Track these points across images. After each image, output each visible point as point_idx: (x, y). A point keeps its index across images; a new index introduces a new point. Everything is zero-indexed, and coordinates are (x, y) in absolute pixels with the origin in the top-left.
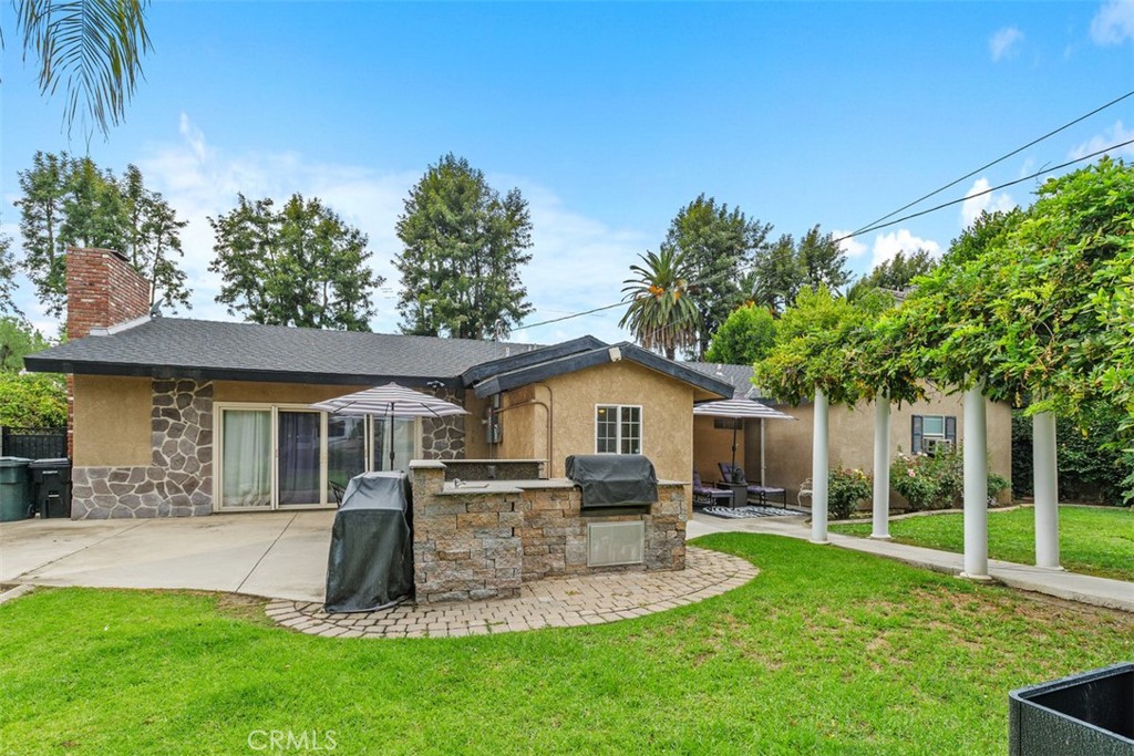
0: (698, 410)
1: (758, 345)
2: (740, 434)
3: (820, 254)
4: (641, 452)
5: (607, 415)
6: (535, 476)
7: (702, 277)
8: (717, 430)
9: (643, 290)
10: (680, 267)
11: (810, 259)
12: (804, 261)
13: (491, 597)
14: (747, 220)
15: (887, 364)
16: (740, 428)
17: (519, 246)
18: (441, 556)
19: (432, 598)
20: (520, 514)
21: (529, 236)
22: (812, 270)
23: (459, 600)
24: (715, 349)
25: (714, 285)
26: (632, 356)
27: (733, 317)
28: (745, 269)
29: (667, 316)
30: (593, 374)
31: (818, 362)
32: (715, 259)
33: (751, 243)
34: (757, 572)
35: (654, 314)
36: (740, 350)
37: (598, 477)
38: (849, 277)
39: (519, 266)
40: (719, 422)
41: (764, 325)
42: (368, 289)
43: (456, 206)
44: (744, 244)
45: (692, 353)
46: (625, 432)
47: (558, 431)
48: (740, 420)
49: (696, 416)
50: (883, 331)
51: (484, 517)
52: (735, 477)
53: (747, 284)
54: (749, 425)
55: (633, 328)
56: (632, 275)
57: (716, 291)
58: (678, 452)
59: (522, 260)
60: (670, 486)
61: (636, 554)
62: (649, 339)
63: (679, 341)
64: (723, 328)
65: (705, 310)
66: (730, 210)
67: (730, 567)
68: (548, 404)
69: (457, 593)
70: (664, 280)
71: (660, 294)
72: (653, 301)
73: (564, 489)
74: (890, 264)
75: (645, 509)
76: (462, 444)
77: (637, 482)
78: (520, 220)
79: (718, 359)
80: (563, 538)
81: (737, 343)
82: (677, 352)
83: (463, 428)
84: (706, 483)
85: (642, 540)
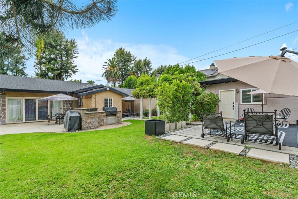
0: (122, 99)
1: (134, 84)
2: (130, 103)
3: (147, 63)
4: (113, 106)
5: (106, 100)
6: (97, 111)
7: (122, 66)
8: (126, 102)
9: (108, 68)
10: (117, 63)
11: (145, 64)
12: (144, 65)
13: (94, 128)
14: (132, 54)
15: (148, 94)
16: (130, 102)
17: (74, 53)
18: (86, 122)
19: (85, 129)
20: (98, 116)
21: (77, 51)
22: (145, 67)
23: (89, 129)
24: (125, 84)
25: (125, 68)
26: (111, 89)
27: (129, 78)
28: (132, 65)
29: (114, 75)
30: (103, 92)
31: (141, 92)
32: (125, 63)
33: (133, 60)
34: (132, 123)
35: (111, 74)
36: (130, 85)
37: (109, 110)
38: (152, 69)
39: (74, 59)
40: (126, 101)
41: (135, 80)
42: (24, 60)
43: (55, 41)
44: (131, 60)
45: (120, 84)
46: (109, 103)
47: (97, 103)
48: (130, 101)
49: (122, 100)
50: (148, 89)
51: (93, 116)
52: (129, 112)
53: (132, 69)
54: (131, 102)
55: (105, 77)
56: (105, 64)
57: (125, 70)
58: (119, 106)
59: (75, 57)
60: (119, 111)
61: (114, 122)
62: (109, 80)
63: (117, 81)
64: (127, 80)
65: (123, 74)
66: (128, 52)
67: (128, 123)
68: (95, 98)
69: (88, 128)
70: (113, 66)
71: (112, 69)
72: (110, 71)
73: (103, 112)
74: (160, 67)
75: (115, 115)
76: (72, 106)
77: (114, 111)
78: (74, 47)
79: (125, 87)
80: (103, 120)
81: (129, 83)
82: (116, 83)
83: (72, 102)
84: (124, 113)
85: (115, 120)
